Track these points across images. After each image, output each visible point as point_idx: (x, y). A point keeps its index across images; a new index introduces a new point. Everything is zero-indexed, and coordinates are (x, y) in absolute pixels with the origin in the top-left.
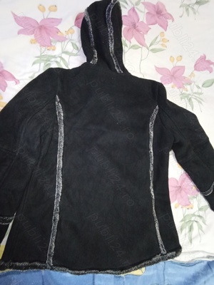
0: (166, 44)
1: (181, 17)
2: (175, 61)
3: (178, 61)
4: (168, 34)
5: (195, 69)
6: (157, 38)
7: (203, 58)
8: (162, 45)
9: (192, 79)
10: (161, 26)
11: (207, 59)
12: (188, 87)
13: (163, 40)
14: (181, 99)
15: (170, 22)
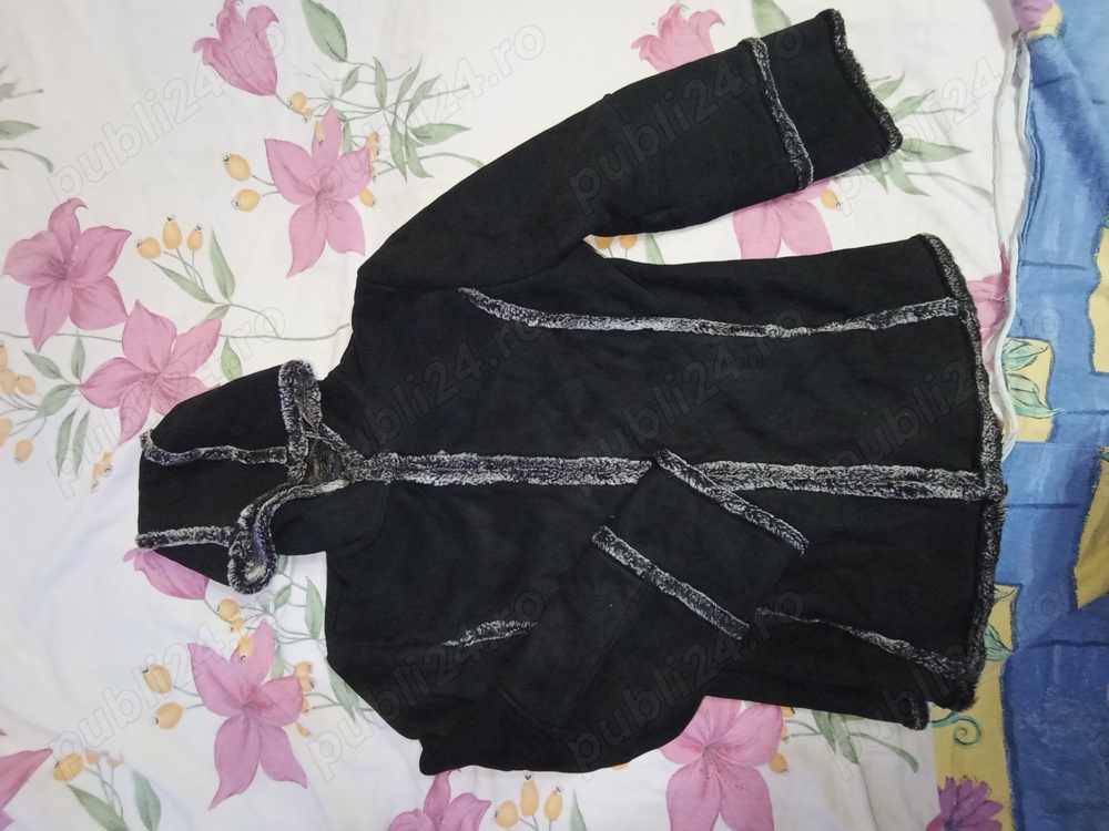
0: (186, 230)
1: (50, 166)
2: (250, 184)
3: (246, 173)
4: (142, 223)
5: (272, 92)
6: (169, 273)
7: (214, 51)
8: (194, 247)
9: (317, 106)
10: (113, 257)
11: (214, 34)
12: (359, 130)
13: (172, 243)
14: (422, 174)
15: (87, 220)
